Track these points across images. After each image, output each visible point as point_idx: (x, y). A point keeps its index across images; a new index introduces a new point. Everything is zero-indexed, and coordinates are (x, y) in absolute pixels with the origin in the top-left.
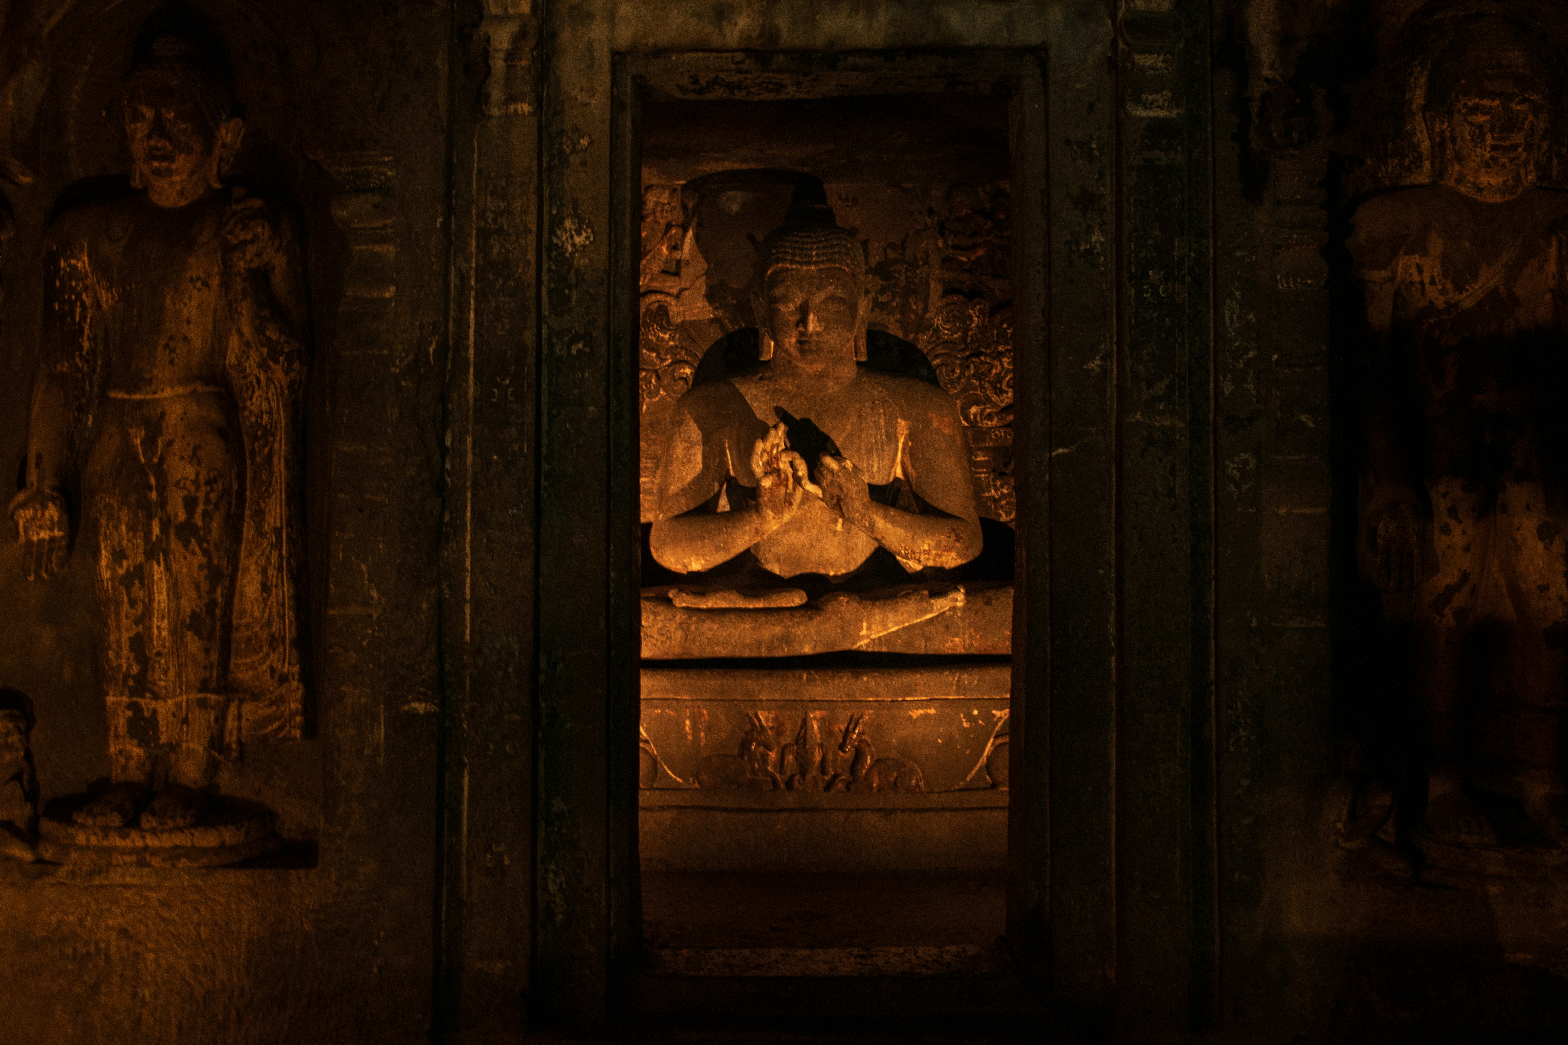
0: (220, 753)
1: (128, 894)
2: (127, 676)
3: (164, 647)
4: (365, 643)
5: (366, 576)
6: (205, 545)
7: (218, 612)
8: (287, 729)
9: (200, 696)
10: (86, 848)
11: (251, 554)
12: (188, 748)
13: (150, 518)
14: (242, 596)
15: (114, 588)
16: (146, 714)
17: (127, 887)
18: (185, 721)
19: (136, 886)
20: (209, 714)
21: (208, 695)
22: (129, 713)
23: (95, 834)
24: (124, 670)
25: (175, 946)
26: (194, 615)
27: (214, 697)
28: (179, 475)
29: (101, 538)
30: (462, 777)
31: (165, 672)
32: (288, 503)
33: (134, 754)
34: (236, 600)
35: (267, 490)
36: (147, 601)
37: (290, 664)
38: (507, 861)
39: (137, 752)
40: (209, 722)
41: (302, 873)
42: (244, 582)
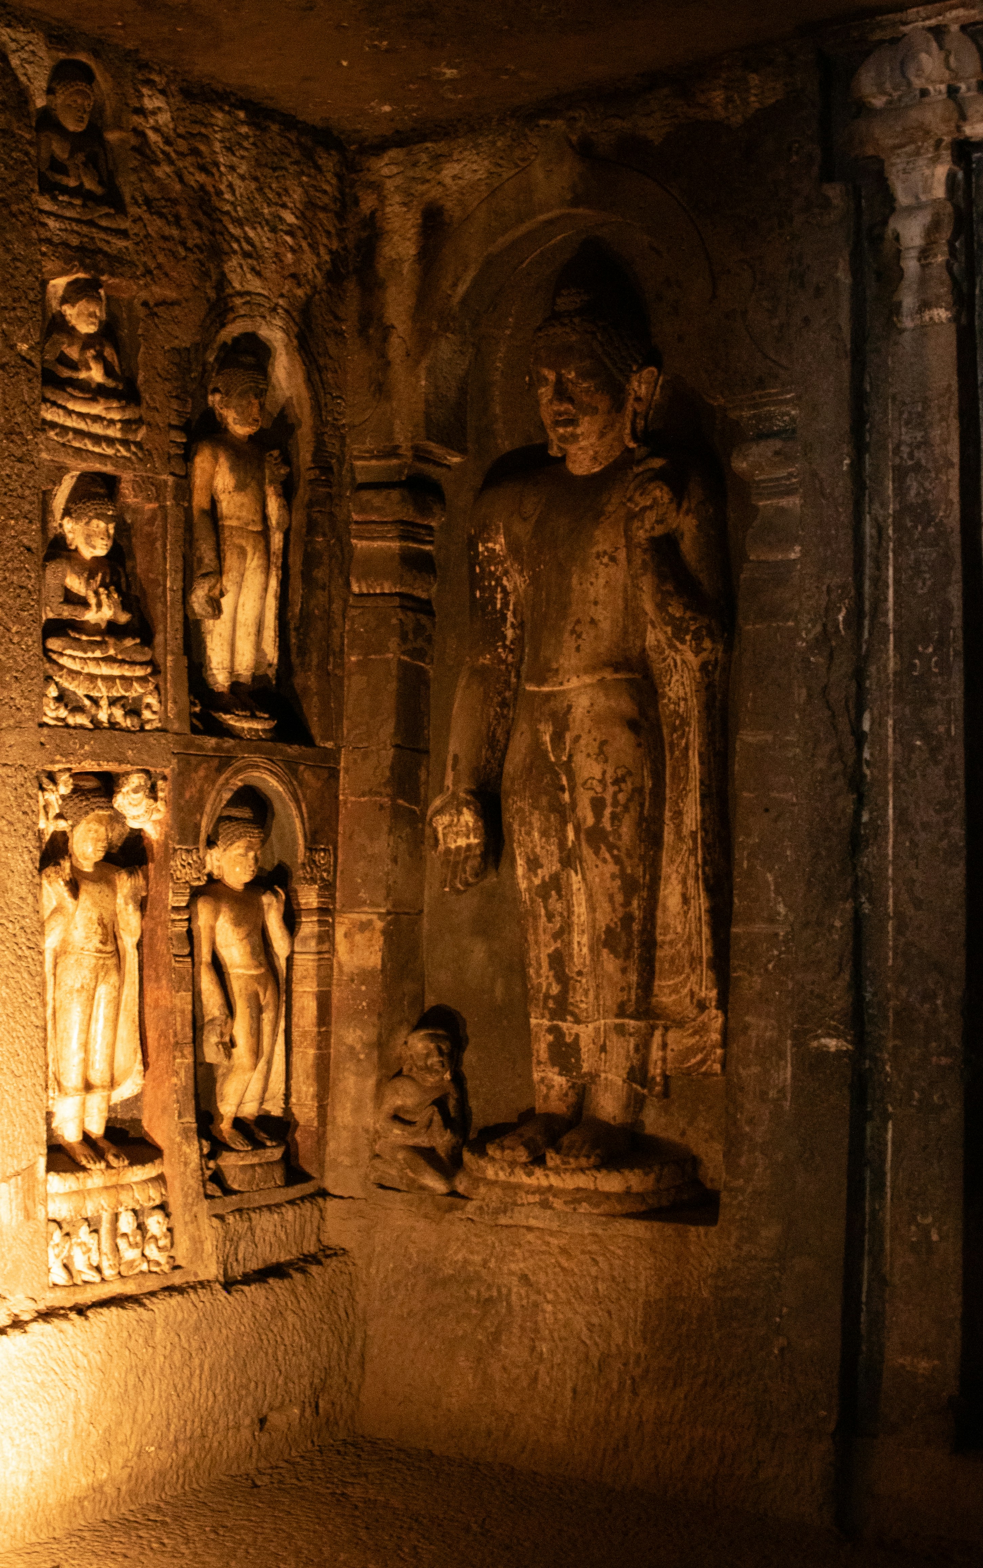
0: (643, 1086)
1: (530, 1237)
2: (547, 997)
3: (585, 966)
4: (770, 966)
5: (772, 888)
6: (615, 852)
7: (636, 927)
8: (709, 1063)
9: (618, 1021)
10: (494, 1183)
11: (672, 861)
12: (606, 1079)
13: (564, 823)
14: (665, 909)
15: (532, 901)
16: (568, 1040)
17: (529, 1229)
18: (603, 1049)
19: (538, 1228)
20: (628, 1042)
21: (626, 1021)
22: (550, 1038)
23: (502, 1169)
24: (544, 990)
25: (573, 1300)
26: (609, 931)
27: (632, 1022)
28: (586, 775)
29: (515, 845)
30: (886, 1130)
31: (586, 992)
32: (702, 804)
33: (555, 1083)
34: (659, 913)
35: (684, 789)
36: (565, 914)
37: (707, 988)
38: (935, 1237)
39: (559, 1081)
40: (628, 1051)
41: (702, 1230)
42: (666, 892)
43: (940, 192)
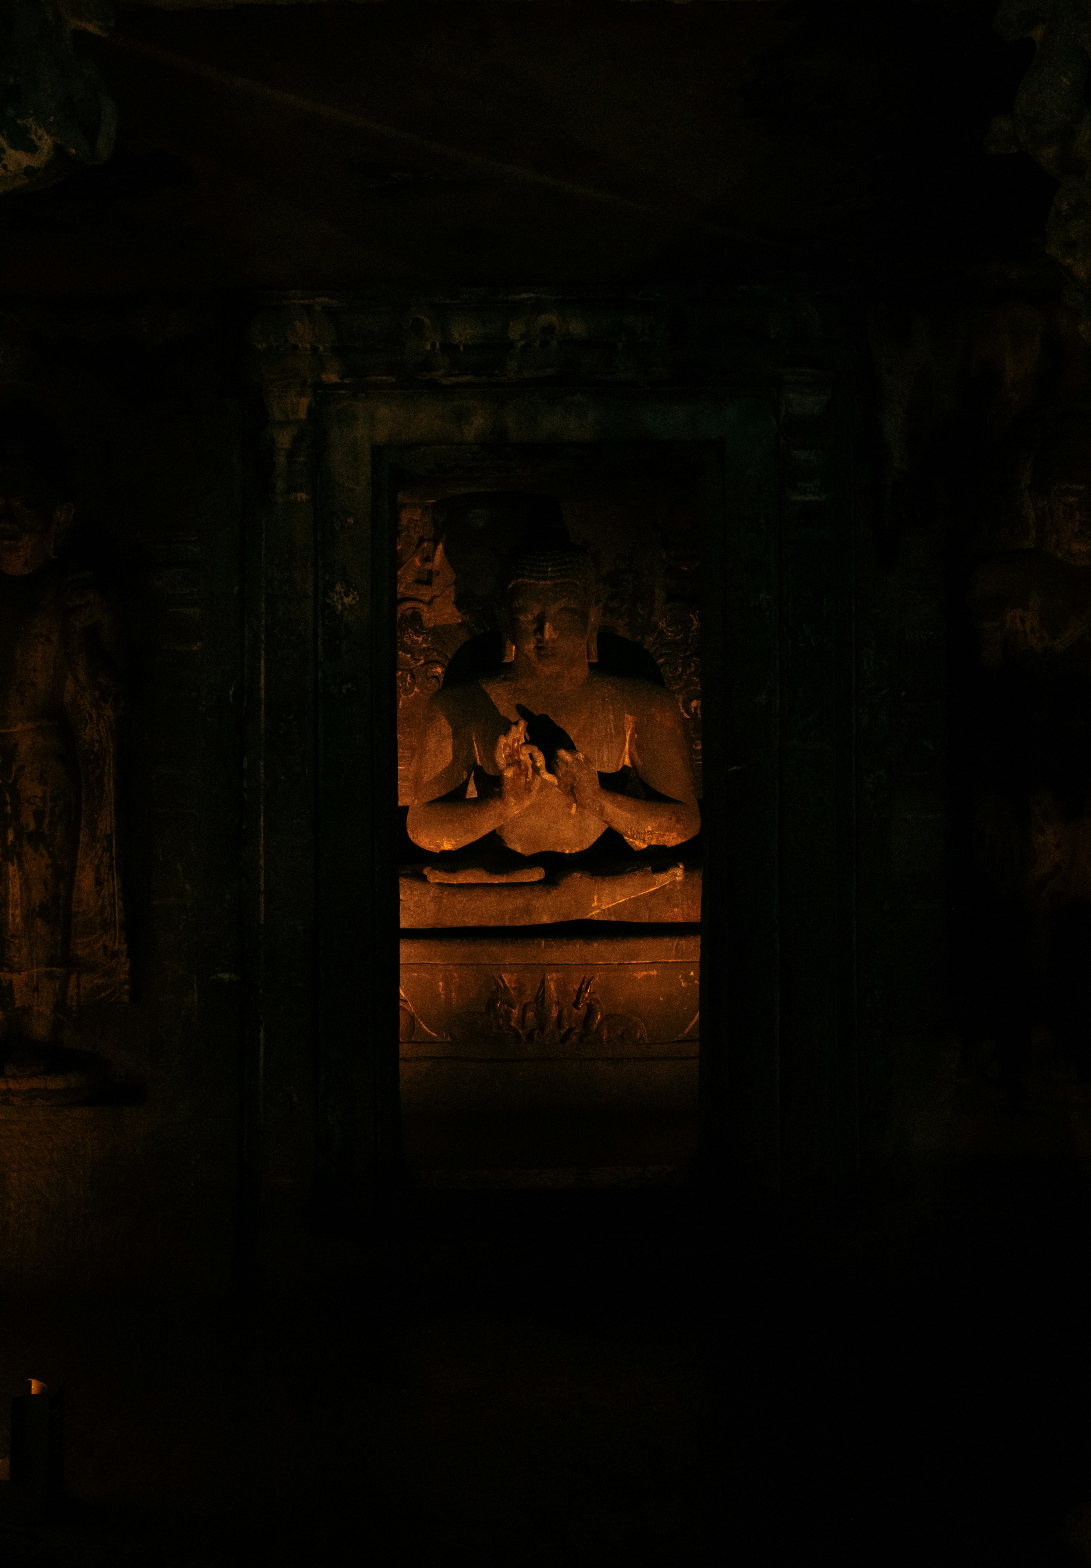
0: (63, 1014)
3: (18, 930)
5: (181, 873)
6: (51, 849)
7: (61, 901)
8: (118, 994)
9: (48, 969)
11: (86, 855)
12: (38, 1011)
14: (80, 889)
20: (55, 983)
21: (54, 969)
25: (34, 1168)
26: (42, 905)
27: (58, 969)
28: (29, 793)
30: (259, 1031)
31: (19, 950)
32: (116, 814)
34: (75, 892)
35: (99, 804)
37: (120, 943)
40: (55, 989)
41: (134, 1108)
42: (81, 877)
43: (303, 415)
